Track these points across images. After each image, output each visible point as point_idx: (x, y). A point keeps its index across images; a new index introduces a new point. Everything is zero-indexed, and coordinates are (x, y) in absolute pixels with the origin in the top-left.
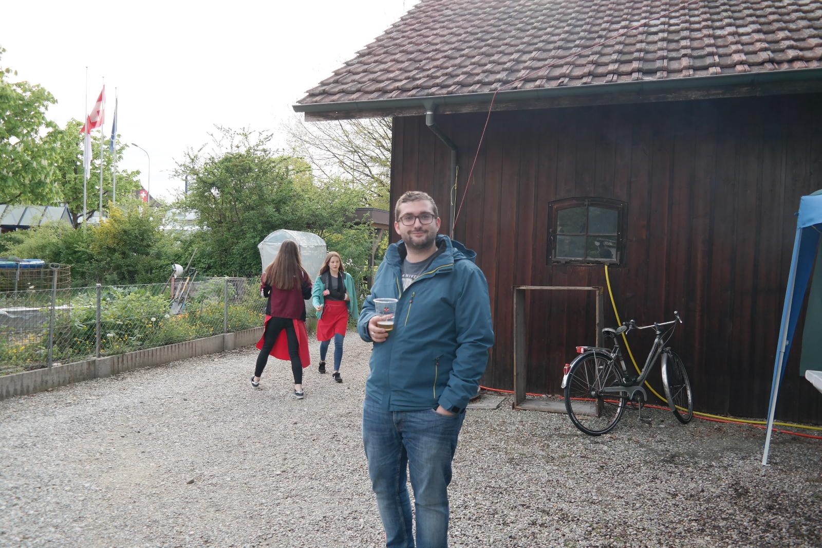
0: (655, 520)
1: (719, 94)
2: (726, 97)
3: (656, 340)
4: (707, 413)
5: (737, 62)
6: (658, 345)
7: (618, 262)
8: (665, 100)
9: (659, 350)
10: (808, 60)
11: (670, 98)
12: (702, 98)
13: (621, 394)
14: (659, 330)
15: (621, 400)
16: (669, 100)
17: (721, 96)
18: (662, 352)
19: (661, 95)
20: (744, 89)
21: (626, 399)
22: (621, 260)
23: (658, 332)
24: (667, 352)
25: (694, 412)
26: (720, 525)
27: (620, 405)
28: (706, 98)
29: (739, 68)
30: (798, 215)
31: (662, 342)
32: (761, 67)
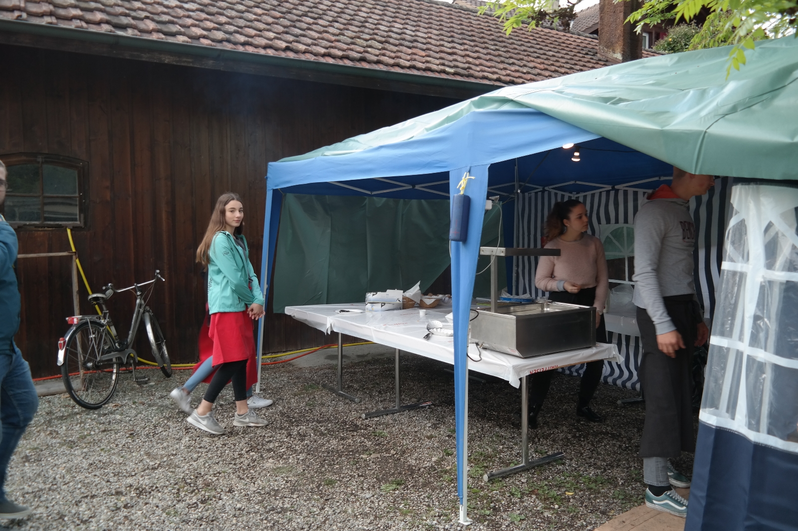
0: (221, 463)
1: (189, 62)
2: (195, 66)
3: (138, 301)
4: (180, 364)
5: (200, 35)
6: (140, 305)
7: (82, 225)
8: (140, 59)
9: (142, 310)
10: (256, 47)
11: (145, 57)
12: (175, 63)
13: (114, 360)
14: (139, 291)
15: (115, 366)
16: (144, 59)
17: (191, 65)
18: (144, 313)
19: (136, 53)
20: (211, 62)
21: (120, 364)
22: (85, 223)
23: (139, 293)
24: (148, 311)
25: (172, 365)
26: (271, 447)
27: (115, 371)
28: (179, 64)
29: (203, 41)
30: (267, 178)
31: (143, 302)
32: (221, 44)
